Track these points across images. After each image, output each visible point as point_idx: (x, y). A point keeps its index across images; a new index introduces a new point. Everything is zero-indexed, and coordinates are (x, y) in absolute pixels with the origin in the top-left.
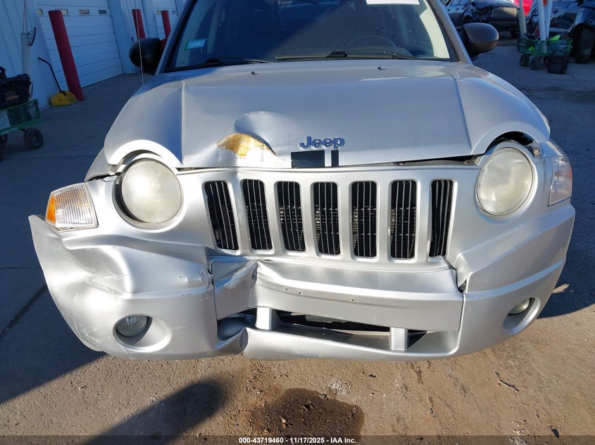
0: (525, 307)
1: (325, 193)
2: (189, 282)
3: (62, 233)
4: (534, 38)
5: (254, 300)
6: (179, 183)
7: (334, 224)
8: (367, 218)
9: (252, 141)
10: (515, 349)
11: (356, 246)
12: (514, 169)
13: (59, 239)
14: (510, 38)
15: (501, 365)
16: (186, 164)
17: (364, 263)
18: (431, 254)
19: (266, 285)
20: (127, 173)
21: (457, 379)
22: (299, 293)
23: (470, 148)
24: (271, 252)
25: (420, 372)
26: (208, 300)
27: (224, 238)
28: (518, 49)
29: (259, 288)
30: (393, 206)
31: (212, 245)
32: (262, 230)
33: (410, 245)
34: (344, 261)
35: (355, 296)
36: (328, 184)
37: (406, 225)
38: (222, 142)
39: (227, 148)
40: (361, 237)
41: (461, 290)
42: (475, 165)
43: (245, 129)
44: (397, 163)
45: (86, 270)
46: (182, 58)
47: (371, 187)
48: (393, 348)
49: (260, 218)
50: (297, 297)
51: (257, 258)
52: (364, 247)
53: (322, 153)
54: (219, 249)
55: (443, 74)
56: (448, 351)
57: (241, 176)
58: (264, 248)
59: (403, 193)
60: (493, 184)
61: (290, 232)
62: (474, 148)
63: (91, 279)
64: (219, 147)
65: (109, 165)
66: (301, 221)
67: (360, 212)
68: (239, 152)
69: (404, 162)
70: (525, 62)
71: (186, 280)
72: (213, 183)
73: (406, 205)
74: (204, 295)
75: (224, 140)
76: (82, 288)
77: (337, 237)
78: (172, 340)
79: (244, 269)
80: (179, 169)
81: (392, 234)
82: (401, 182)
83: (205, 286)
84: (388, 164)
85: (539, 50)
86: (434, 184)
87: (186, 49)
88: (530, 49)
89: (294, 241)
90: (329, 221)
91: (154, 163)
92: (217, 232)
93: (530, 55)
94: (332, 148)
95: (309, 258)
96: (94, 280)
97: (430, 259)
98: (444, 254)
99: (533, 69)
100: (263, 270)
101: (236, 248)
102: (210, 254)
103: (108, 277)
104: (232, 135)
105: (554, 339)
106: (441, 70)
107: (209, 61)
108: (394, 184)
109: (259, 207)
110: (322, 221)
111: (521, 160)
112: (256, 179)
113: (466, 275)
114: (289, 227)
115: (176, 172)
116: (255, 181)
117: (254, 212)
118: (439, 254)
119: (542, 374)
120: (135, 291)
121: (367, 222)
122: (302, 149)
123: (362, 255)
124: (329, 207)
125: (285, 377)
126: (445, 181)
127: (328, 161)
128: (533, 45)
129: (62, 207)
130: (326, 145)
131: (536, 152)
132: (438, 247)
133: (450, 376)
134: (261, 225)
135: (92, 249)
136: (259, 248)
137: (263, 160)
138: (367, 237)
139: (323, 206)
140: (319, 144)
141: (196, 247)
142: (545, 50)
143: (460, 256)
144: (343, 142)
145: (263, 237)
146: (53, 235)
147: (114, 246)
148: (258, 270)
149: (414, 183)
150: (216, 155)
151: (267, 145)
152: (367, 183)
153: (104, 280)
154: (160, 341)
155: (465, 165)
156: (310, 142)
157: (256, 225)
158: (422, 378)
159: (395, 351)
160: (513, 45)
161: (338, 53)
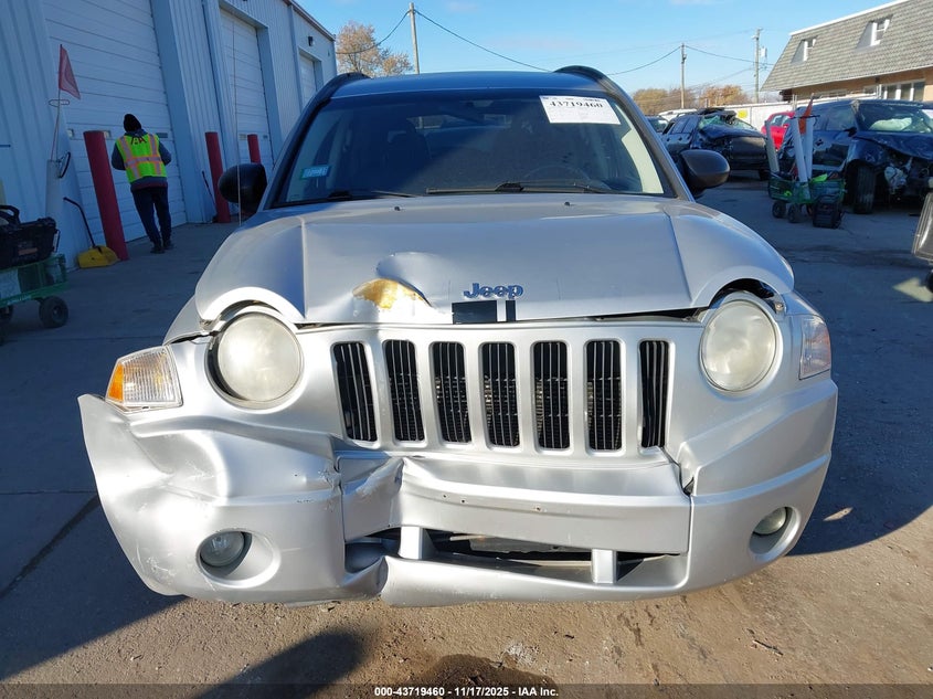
0: (780, 523)
1: (498, 359)
2: (308, 482)
3: (130, 415)
4: (789, 178)
5: (398, 515)
6: (298, 344)
7: (511, 403)
8: (555, 395)
9: (400, 288)
10: (775, 598)
11: (542, 435)
12: (750, 329)
13: (125, 425)
14: (757, 180)
15: (756, 620)
16: (310, 318)
17: (553, 458)
18: (644, 444)
19: (414, 492)
20: (226, 333)
21: (693, 639)
22: (462, 502)
23: (691, 299)
24: (423, 444)
25: (639, 630)
26: (333, 511)
27: (357, 424)
28: (770, 194)
29: (406, 496)
30: (590, 376)
31: (340, 433)
32: (410, 412)
33: (615, 433)
34: (525, 454)
35: (542, 503)
36: (502, 345)
37: (608, 403)
38: (359, 290)
39: (366, 298)
40: (547, 419)
41: (687, 491)
42: (696, 321)
43: (389, 274)
44: (594, 318)
45: (159, 469)
46: (295, 190)
47: (559, 349)
48: (596, 580)
49: (408, 396)
50: (460, 508)
51: (403, 453)
52: (553, 434)
53: (494, 303)
54: (350, 439)
55: (657, 210)
56: (674, 583)
57: (385, 335)
58: (413, 439)
59: (602, 358)
60: (723, 348)
61: (449, 414)
62: (694, 300)
63: (166, 482)
64: (355, 296)
65: (203, 321)
66: (465, 398)
67: (546, 384)
68: (382, 304)
69: (602, 317)
70: (779, 211)
71: (304, 480)
72: (345, 345)
73: (607, 375)
74: (329, 502)
75: (363, 287)
76: (152, 496)
77: (515, 420)
78: (281, 569)
79: (384, 468)
80: (299, 326)
81: (589, 416)
82: (599, 343)
83: (331, 489)
84: (581, 319)
85: (798, 196)
86: (643, 346)
87: (301, 179)
88: (786, 194)
89: (454, 428)
90: (504, 399)
91: (265, 318)
92: (347, 415)
93: (786, 202)
94: (507, 298)
95: (476, 451)
96: (171, 484)
97: (642, 450)
98: (662, 445)
99: (792, 222)
100: (412, 470)
101: (374, 438)
102: (338, 447)
103: (193, 478)
104: (373, 281)
105: (831, 584)
106: (657, 207)
107: (333, 195)
108: (590, 345)
109: (407, 380)
110: (494, 398)
111: (758, 316)
112: (404, 339)
113: (693, 471)
114: (449, 408)
115: (295, 330)
116: (403, 342)
117: (400, 387)
118: (656, 444)
119: (815, 630)
120: (233, 495)
121: (555, 400)
122: (467, 299)
123: (549, 446)
124: (503, 376)
125: (440, 640)
126: (658, 343)
127: (501, 315)
128: (789, 188)
129: (132, 380)
130: (498, 294)
131: (778, 307)
132: (653, 434)
133: (683, 636)
134: (409, 406)
135: (173, 436)
136: (406, 439)
137: (414, 314)
138: (556, 419)
139: (495, 376)
140: (489, 292)
141: (319, 435)
142: (807, 195)
143: (684, 446)
144: (520, 290)
145: (412, 424)
146: (117, 420)
147: (205, 431)
148: (404, 470)
149: (617, 345)
150: (352, 306)
151: (420, 293)
152: (554, 343)
153: (187, 480)
154: (261, 571)
155: (685, 322)
156: (477, 290)
157: (402, 406)
158: (642, 639)
159: (599, 584)
160: (762, 189)
161: (510, 185)
